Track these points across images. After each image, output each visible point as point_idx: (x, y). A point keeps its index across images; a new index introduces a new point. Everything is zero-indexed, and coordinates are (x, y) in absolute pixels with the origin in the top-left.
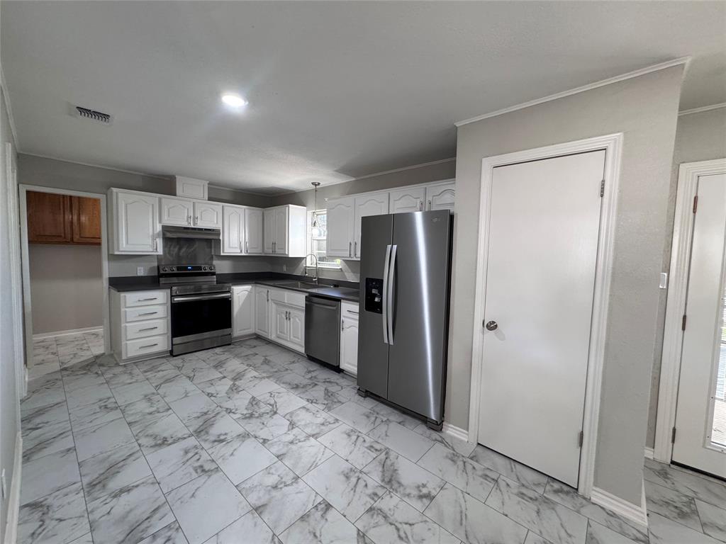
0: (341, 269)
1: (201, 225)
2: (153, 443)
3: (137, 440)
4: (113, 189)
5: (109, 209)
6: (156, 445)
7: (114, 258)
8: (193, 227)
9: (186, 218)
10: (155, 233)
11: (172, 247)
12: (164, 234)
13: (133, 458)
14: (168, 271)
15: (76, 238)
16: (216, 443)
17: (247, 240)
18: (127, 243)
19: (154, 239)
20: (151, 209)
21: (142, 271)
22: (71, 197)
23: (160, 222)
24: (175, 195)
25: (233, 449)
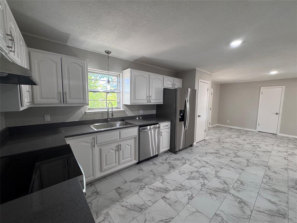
0: (124, 110)
2: (245, 207)
3: (251, 215)
6: (245, 204)
13: (259, 209)
16: (227, 184)
25: (227, 179)
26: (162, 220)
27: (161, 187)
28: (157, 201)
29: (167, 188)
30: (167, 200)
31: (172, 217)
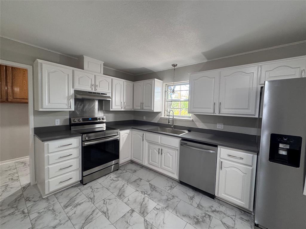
0: (192, 120)
1: (99, 90)
4: (38, 60)
5: (35, 76)
7: (37, 113)
8: (94, 92)
9: (90, 86)
10: (69, 95)
11: (79, 105)
12: (75, 96)
14: (77, 122)
15: (10, 98)
17: (124, 101)
18: (49, 102)
19: (69, 99)
20: (67, 77)
21: (59, 122)
22: (6, 67)
23: (73, 87)
24: (83, 69)
26: (108, 211)
27: (148, 208)
28: (128, 205)
29: (147, 213)
30: (129, 214)
31: (109, 218)
